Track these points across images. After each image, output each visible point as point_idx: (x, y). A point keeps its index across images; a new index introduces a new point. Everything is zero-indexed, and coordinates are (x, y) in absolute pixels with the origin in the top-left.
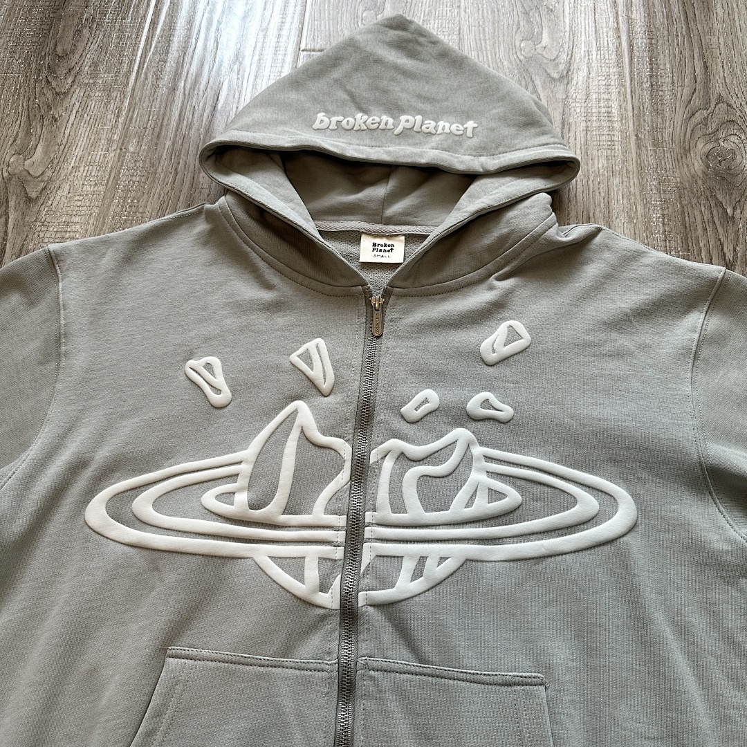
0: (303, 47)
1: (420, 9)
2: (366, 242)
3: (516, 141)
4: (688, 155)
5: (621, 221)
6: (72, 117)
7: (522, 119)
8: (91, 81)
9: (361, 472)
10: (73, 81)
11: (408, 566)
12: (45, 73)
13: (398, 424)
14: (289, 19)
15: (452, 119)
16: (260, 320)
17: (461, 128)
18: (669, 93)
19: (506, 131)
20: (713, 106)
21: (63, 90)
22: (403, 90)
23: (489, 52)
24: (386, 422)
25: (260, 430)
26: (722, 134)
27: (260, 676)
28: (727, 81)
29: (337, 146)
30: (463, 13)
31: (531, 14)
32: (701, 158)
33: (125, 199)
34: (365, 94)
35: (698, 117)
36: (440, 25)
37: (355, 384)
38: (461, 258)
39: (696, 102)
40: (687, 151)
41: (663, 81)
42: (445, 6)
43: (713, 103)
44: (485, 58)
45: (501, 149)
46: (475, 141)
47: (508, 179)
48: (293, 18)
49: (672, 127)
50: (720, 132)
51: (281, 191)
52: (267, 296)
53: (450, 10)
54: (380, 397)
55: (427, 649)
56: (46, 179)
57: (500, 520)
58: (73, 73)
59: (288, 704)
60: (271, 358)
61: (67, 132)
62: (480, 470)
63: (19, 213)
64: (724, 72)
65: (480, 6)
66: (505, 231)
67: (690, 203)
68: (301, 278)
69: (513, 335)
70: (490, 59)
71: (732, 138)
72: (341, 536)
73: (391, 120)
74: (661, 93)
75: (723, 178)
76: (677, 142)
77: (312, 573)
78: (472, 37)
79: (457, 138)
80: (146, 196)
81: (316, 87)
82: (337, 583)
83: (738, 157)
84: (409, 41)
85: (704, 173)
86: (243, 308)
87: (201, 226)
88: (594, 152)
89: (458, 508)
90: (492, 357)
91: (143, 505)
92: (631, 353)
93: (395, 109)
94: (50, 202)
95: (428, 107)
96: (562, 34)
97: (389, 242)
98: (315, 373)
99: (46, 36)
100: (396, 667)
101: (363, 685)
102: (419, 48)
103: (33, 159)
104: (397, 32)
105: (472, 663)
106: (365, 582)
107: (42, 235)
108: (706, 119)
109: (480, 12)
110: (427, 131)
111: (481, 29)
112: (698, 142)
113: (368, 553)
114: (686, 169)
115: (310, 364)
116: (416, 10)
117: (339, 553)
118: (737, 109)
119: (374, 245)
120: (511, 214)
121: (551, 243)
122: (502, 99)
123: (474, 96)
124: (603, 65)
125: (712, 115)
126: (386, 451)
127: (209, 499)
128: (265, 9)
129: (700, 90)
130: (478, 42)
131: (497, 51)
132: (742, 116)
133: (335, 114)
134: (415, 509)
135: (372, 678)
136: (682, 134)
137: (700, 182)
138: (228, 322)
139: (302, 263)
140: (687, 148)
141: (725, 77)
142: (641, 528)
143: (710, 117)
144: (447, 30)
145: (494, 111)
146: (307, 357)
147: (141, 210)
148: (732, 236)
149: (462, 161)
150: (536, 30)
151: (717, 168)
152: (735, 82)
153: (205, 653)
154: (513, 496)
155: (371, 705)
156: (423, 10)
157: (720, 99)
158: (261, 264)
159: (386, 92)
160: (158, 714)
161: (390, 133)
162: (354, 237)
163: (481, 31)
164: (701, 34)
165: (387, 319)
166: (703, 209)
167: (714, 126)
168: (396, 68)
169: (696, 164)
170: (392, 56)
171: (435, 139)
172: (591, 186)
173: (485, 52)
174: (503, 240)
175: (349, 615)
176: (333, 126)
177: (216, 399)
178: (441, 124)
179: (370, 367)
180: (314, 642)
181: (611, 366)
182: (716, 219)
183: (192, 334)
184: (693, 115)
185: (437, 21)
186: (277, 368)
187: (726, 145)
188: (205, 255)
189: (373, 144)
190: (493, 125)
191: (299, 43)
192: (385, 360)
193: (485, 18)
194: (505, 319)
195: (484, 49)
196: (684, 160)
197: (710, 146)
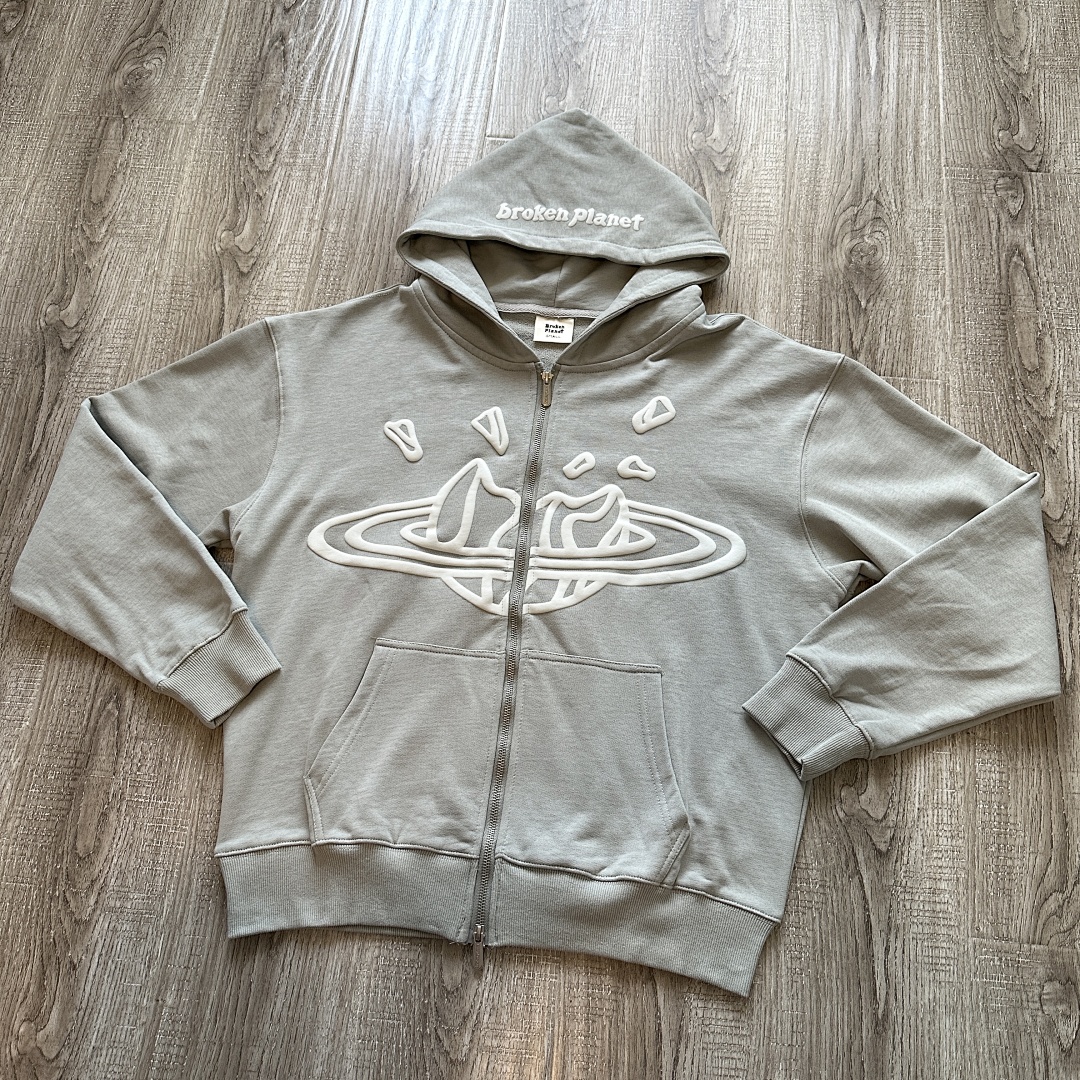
0: (488, 132)
1: (600, 96)
2: (540, 323)
3: (676, 236)
4: (834, 250)
5: (765, 312)
6: (276, 196)
7: (684, 215)
8: (291, 161)
9: (528, 516)
10: (275, 160)
11: (562, 586)
12: (247, 151)
13: (559, 479)
14: (476, 104)
15: (622, 212)
16: (446, 389)
17: (629, 221)
18: (826, 189)
19: (669, 226)
20: (863, 203)
21: (266, 169)
22: (578, 184)
23: (662, 144)
24: (550, 478)
25: (446, 481)
26: (868, 231)
27: (446, 661)
29: (517, 237)
30: (640, 102)
31: (705, 104)
32: (845, 254)
33: (328, 277)
34: (544, 187)
35: (849, 213)
37: (526, 446)
38: (621, 340)
40: (833, 246)
42: (624, 94)
43: (864, 199)
45: (662, 243)
46: (641, 234)
47: (666, 271)
48: (480, 102)
49: (823, 222)
50: (867, 228)
51: (467, 276)
52: (453, 369)
53: (628, 99)
54: (546, 457)
55: (573, 645)
56: (255, 255)
57: (638, 556)
58: (274, 151)
59: (467, 680)
60: (456, 422)
61: (272, 210)
62: (624, 517)
63: (233, 286)
65: (657, 94)
66: (659, 318)
67: (829, 295)
68: (482, 354)
69: (661, 408)
71: (877, 235)
72: (510, 564)
73: (566, 213)
74: (818, 189)
75: (862, 273)
76: (826, 238)
77: (487, 590)
78: (647, 127)
79: (624, 231)
80: (346, 275)
81: (500, 177)
82: (506, 597)
83: (879, 254)
84: (586, 136)
85: (846, 267)
86: (431, 378)
87: (396, 305)
88: (749, 246)
89: (604, 546)
90: (641, 427)
91: (354, 535)
92: (757, 426)
93: (571, 202)
94: (261, 277)
95: (600, 200)
96: (732, 127)
98: (493, 436)
99: (246, 112)
100: (549, 657)
101: (524, 669)
102: (595, 143)
103: (242, 235)
104: (575, 127)
105: (606, 654)
106: (527, 598)
107: (255, 308)
108: (856, 215)
110: (598, 223)
111: (657, 119)
112: (845, 238)
113: (531, 578)
114: (830, 264)
115: (489, 429)
116: (596, 97)
117: (509, 576)
118: (885, 207)
119: (547, 326)
120: (666, 303)
121: (698, 330)
122: (667, 195)
123: (643, 190)
125: (861, 212)
126: (547, 502)
127: (407, 531)
128: (453, 91)
129: (854, 186)
130: (653, 133)
131: (670, 142)
132: (889, 214)
133: (517, 204)
134: (570, 546)
135: (531, 664)
137: (841, 276)
138: (420, 390)
139: (484, 341)
140: (834, 243)
142: (748, 564)
143: (859, 213)
145: (659, 206)
146: (486, 422)
147: (342, 288)
148: (862, 326)
149: (627, 253)
150: (708, 121)
151: (858, 263)
153: (405, 644)
154: (649, 538)
155: (530, 682)
157: (871, 197)
158: (448, 341)
159: (563, 185)
160: (370, 684)
161: (565, 225)
162: (529, 318)
163: (657, 121)
165: (555, 391)
166: (840, 301)
167: (862, 222)
168: (573, 162)
169: (840, 259)
170: (571, 151)
171: (606, 231)
172: (742, 278)
173: (658, 143)
174: (658, 326)
175: (515, 620)
176: (514, 216)
177: (411, 454)
178: (611, 216)
179: (539, 433)
180: (488, 639)
181: (739, 436)
182: (850, 311)
183: (390, 399)
184: (844, 211)
185: (615, 110)
186: (461, 431)
187: (870, 242)
188: (399, 331)
189: (550, 234)
190: (657, 219)
191: (485, 129)
192: (553, 426)
194: (655, 395)
195: (657, 139)
196: (830, 254)
197: (855, 242)
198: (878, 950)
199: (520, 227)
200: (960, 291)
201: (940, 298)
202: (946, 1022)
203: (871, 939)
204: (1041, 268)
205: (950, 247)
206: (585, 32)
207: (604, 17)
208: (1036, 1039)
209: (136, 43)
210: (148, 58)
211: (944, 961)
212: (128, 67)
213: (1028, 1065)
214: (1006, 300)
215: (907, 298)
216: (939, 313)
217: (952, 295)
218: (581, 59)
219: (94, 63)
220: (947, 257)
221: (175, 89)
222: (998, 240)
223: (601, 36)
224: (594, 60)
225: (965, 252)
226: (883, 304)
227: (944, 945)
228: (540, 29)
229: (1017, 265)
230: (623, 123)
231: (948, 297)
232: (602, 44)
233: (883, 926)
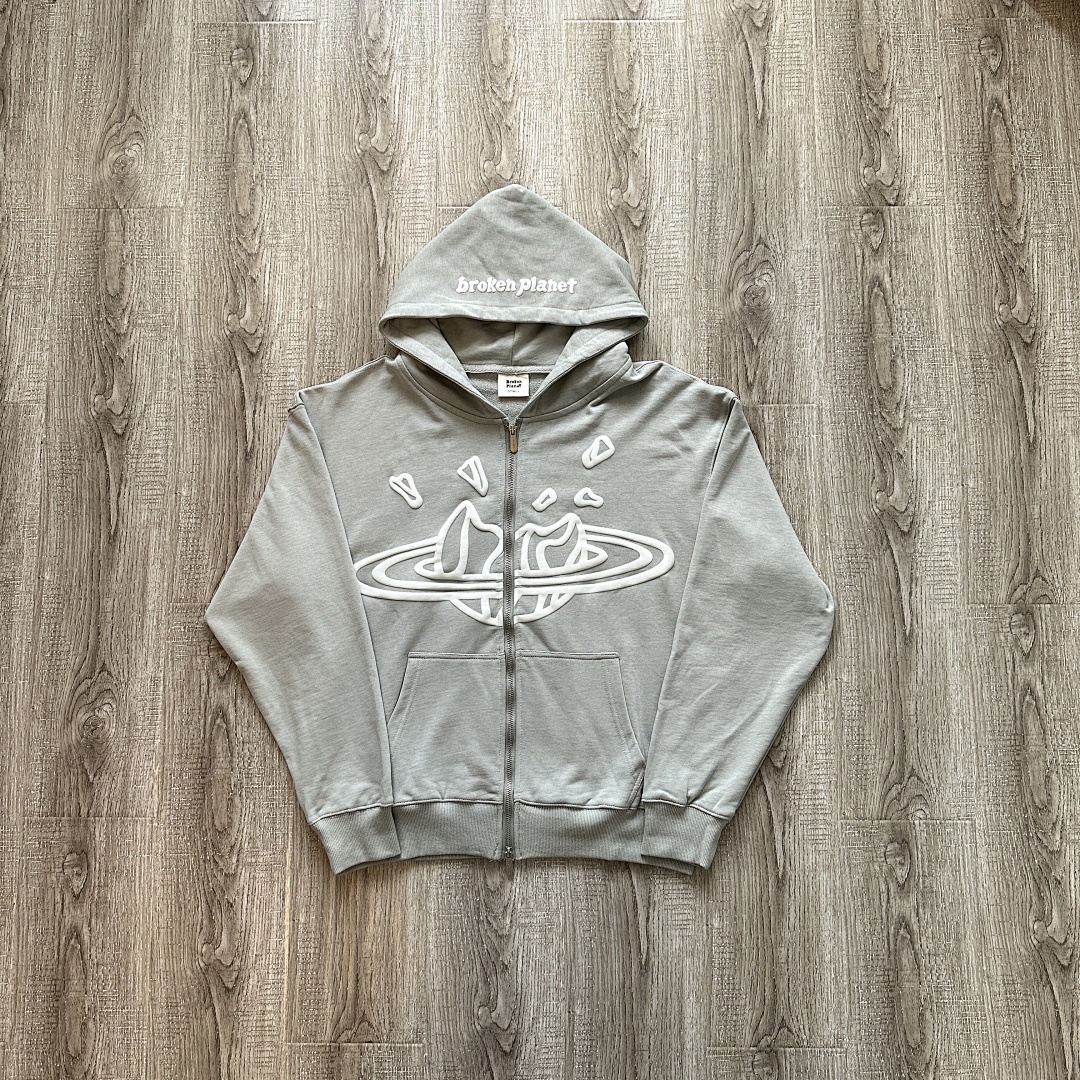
2: (502, 379)
3: (604, 298)
5: (678, 357)
6: (267, 278)
7: (609, 279)
8: (274, 242)
9: (510, 545)
10: (260, 242)
11: (542, 600)
12: (234, 234)
13: (531, 513)
15: (558, 278)
16: (434, 444)
19: (599, 289)
21: (254, 251)
22: (520, 257)
24: (523, 512)
25: (443, 522)
27: (462, 664)
29: (476, 311)
33: (324, 351)
34: (493, 261)
37: (502, 488)
38: (568, 392)
40: (730, 290)
45: (594, 304)
46: (575, 297)
47: (599, 330)
50: (757, 271)
51: (440, 349)
52: (437, 427)
54: (519, 495)
56: (260, 335)
57: (594, 569)
58: (258, 234)
59: (479, 677)
60: (445, 472)
61: (266, 291)
62: (583, 539)
63: (247, 366)
68: (458, 412)
69: (603, 447)
72: (500, 586)
77: (486, 608)
79: (562, 295)
81: (455, 253)
82: (500, 613)
83: (767, 294)
84: (523, 211)
85: (741, 309)
86: (421, 437)
87: (384, 375)
88: (663, 296)
89: (570, 564)
90: (589, 464)
91: (379, 574)
93: (517, 273)
94: (269, 356)
95: (540, 269)
97: (518, 379)
98: (475, 482)
99: (226, 195)
100: (537, 654)
101: (519, 665)
102: (531, 216)
103: (246, 318)
104: (514, 204)
106: (516, 611)
107: (269, 384)
108: (748, 260)
113: (517, 594)
115: (471, 476)
117: (500, 595)
119: (508, 382)
120: (601, 361)
122: (594, 260)
123: (574, 257)
126: (523, 531)
127: (419, 568)
134: (544, 568)
135: (524, 661)
138: (413, 447)
139: (459, 402)
140: (731, 287)
142: (676, 568)
145: (589, 271)
146: (468, 471)
147: (337, 361)
149: (567, 316)
153: (430, 654)
154: (602, 555)
155: (525, 674)
157: (760, 241)
158: (431, 404)
159: (508, 258)
160: (409, 688)
161: (513, 295)
162: (493, 377)
165: (520, 439)
167: (753, 266)
168: (515, 237)
169: (736, 302)
170: (511, 228)
171: (547, 296)
172: (659, 329)
174: (596, 379)
175: (509, 629)
177: (413, 503)
179: (510, 475)
180: (488, 647)
183: (390, 457)
186: (450, 479)
188: (390, 397)
189: (502, 305)
190: (589, 283)
192: (520, 469)
194: (598, 435)
198: (778, 834)
199: (477, 299)
200: (831, 324)
201: (815, 331)
202: (823, 876)
203: (773, 828)
204: (896, 296)
205: (824, 284)
208: (881, 880)
209: (114, 129)
210: (128, 144)
211: (821, 837)
212: (112, 156)
213: (877, 897)
214: (868, 327)
215: (789, 334)
216: (815, 345)
217: (825, 328)
219: (80, 154)
220: (821, 294)
221: (158, 176)
222: (862, 274)
225: (836, 287)
226: (770, 340)
227: (822, 827)
229: (877, 295)
231: (821, 330)
233: (781, 818)
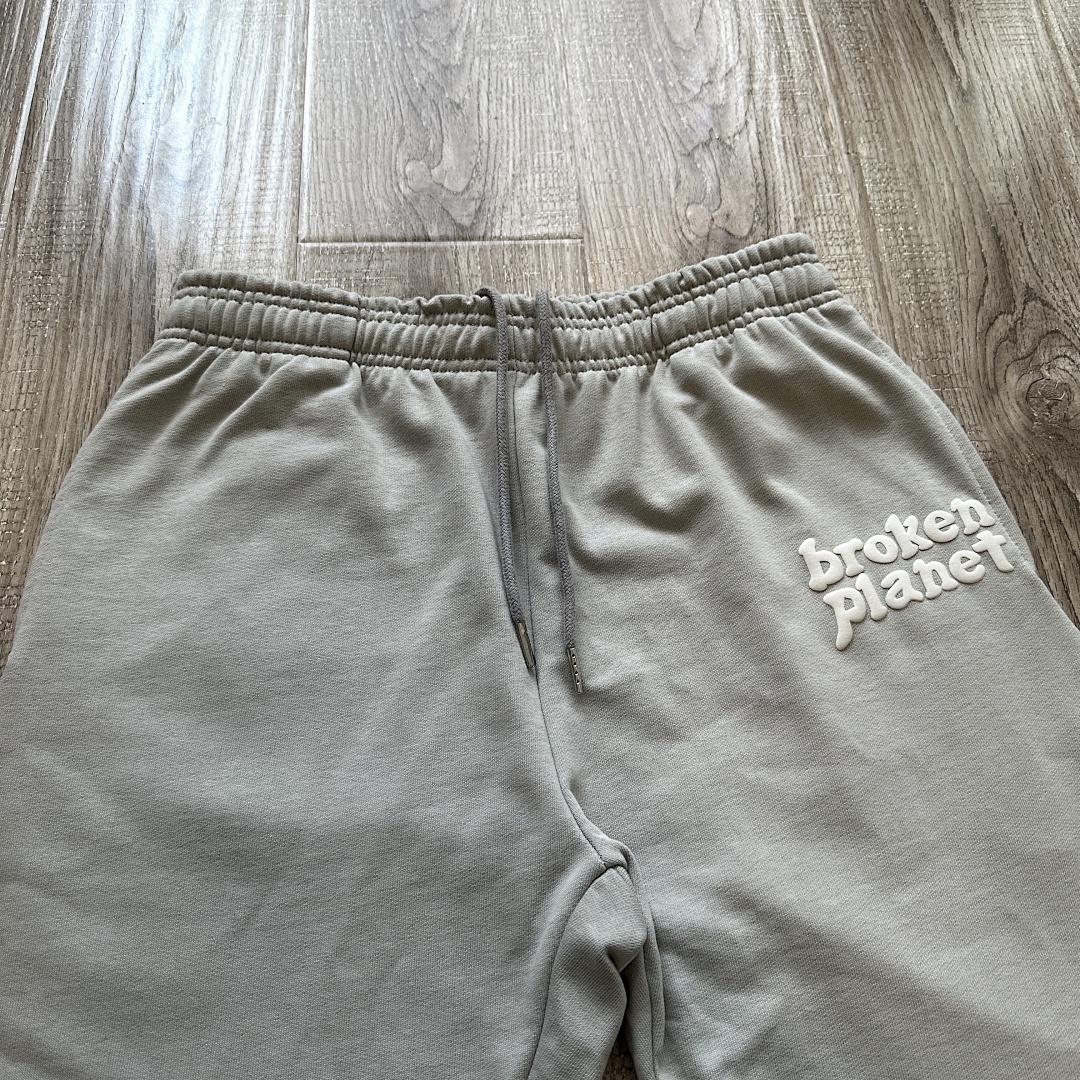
0: (303, 233)
1: (505, 155)
4: (995, 397)
14: (272, 183)
18: (946, 287)
20: (1020, 307)
23: (634, 230)
26: (1043, 357)
28: (1035, 261)
30: (580, 159)
31: (696, 156)
32: (1018, 403)
35: (1001, 326)
36: (543, 182)
39: (991, 301)
41: (932, 266)
42: (548, 148)
43: (1019, 300)
44: (629, 242)
48: (280, 179)
49: (961, 348)
53: (557, 155)
64: (1026, 245)
65: (608, 144)
67: (1014, 487)
70: (638, 243)
71: (1062, 363)
74: (933, 288)
75: (1060, 438)
76: (974, 376)
78: (602, 203)
109: (610, 157)
111: (616, 187)
112: (1008, 374)
114: (996, 424)
116: (499, 156)
118: (1059, 310)
124: (830, 243)
125: (1022, 324)
128: (226, 164)
129: (994, 278)
130: (613, 212)
131: (648, 226)
132: (1070, 322)
136: (980, 361)
137: (1023, 447)
141: (1029, 254)
143: (1019, 326)
144: (557, 191)
150: (708, 185)
151: (1046, 419)
152: (1047, 262)
156: (511, 156)
163: (616, 192)
164: (979, 180)
166: (1037, 497)
173: (627, 230)
182: (1061, 513)
184: (991, 324)
185: (537, 176)
187: (1054, 377)
191: (295, 228)
193: (621, 167)
195: (624, 224)
196: (991, 408)
197: (1028, 380)
206: (458, 47)
207: (487, 21)
218: (460, 92)
223: (488, 53)
224: (483, 94)
228: (378, 48)
230: (556, 198)
232: (493, 66)
